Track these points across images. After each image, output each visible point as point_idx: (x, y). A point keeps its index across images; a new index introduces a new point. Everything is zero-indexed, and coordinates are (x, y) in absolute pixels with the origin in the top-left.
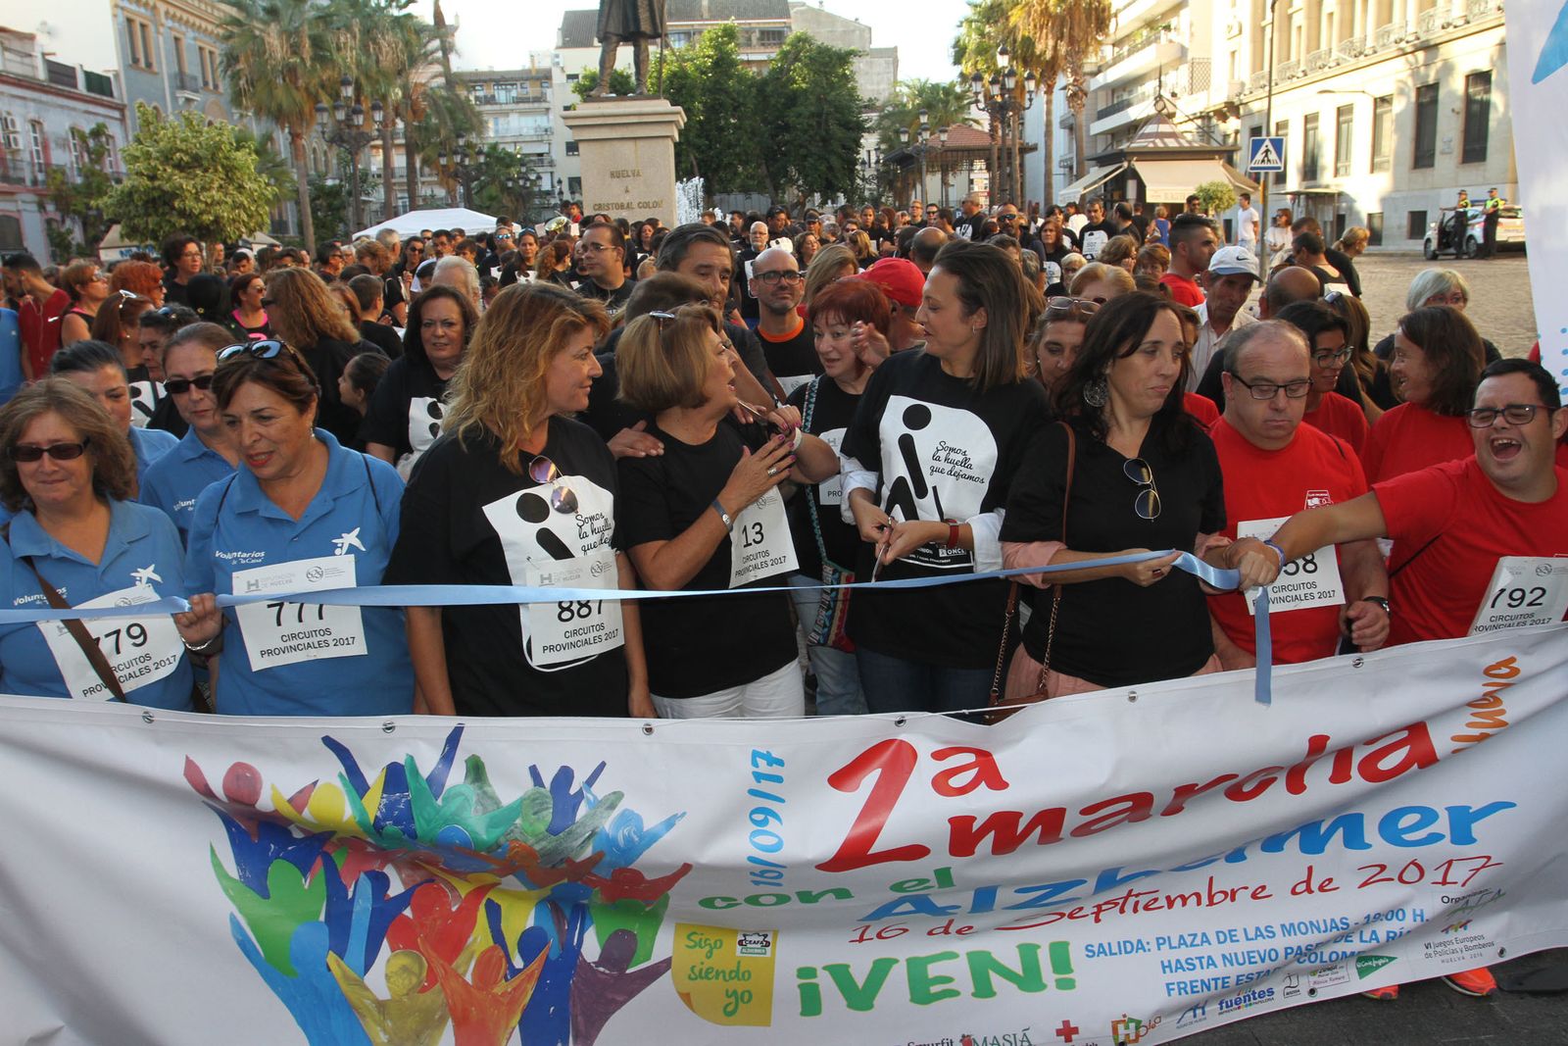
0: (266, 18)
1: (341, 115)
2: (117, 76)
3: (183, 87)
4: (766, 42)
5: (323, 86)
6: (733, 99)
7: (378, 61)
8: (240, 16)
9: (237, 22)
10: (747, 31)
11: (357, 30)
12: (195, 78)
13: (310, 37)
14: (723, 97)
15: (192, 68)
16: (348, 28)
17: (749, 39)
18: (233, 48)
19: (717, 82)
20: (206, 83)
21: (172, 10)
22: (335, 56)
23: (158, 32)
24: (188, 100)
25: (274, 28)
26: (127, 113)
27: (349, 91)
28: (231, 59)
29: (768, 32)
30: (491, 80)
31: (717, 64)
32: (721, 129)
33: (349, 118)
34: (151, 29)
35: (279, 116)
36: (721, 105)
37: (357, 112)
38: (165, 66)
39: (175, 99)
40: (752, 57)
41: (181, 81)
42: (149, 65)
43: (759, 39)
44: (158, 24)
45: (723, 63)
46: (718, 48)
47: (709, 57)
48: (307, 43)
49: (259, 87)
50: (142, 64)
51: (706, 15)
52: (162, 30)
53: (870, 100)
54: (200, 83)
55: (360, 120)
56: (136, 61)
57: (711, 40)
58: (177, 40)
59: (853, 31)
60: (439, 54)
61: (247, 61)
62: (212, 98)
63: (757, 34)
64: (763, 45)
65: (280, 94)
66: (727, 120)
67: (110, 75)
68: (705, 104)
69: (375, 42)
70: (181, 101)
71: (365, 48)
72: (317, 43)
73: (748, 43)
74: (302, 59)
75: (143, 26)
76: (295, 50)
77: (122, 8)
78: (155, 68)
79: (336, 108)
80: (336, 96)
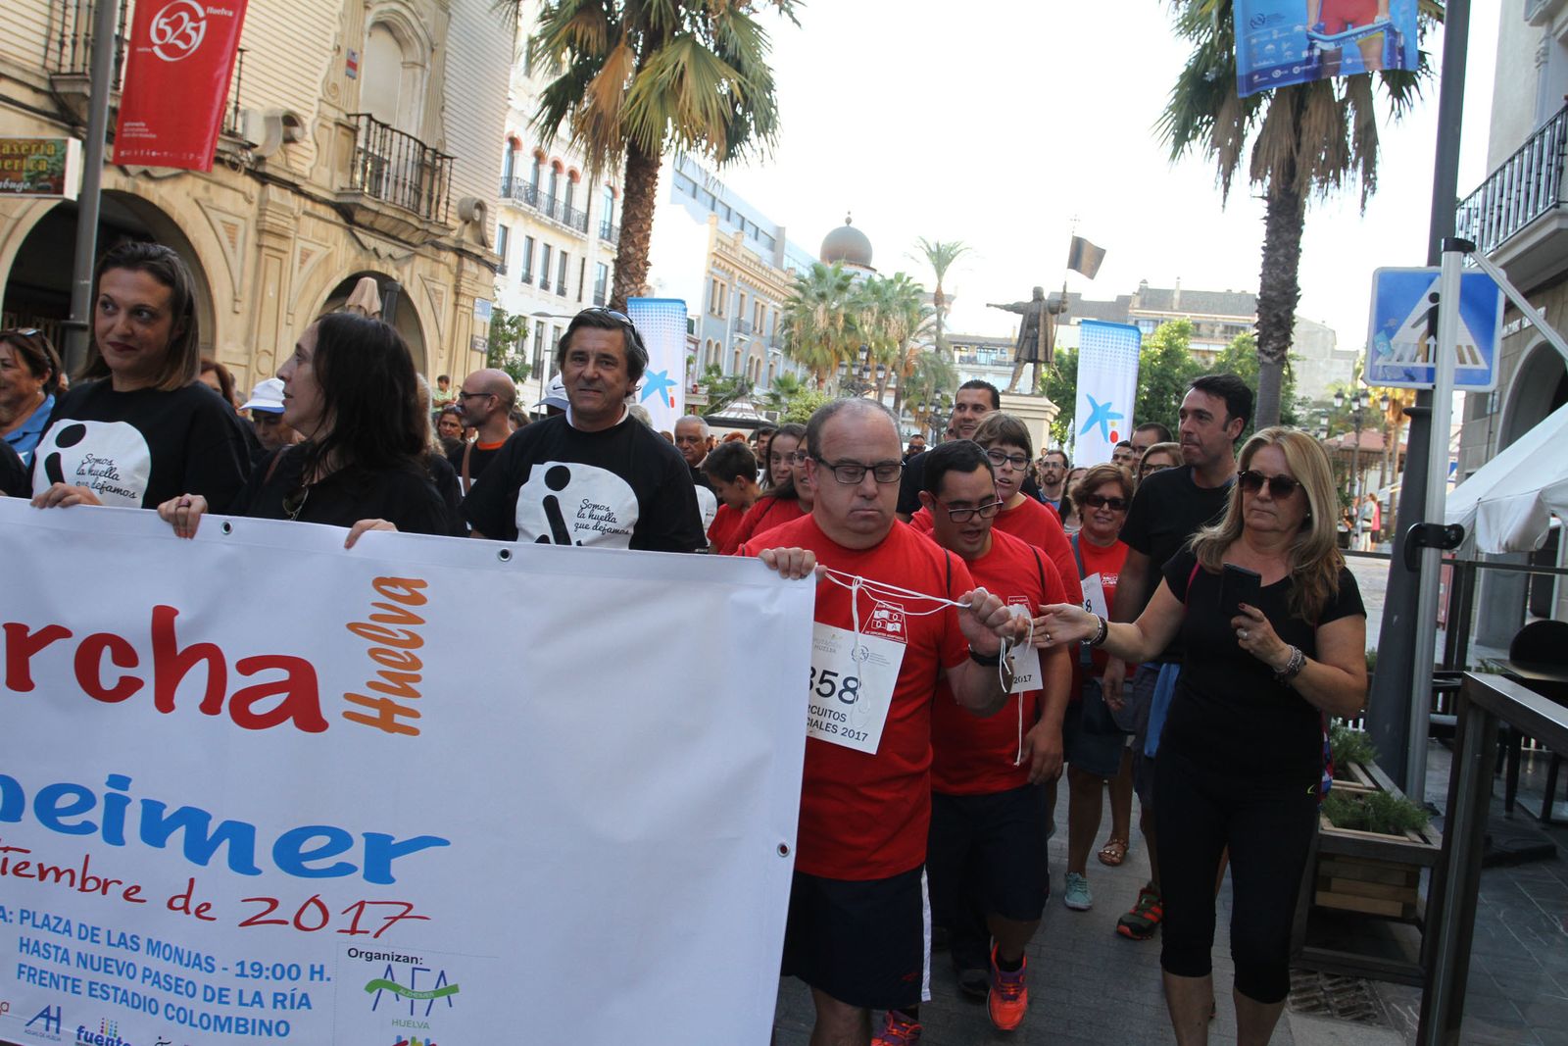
0: (816, 298)
1: (855, 371)
2: (699, 320)
3: (739, 331)
4: (1229, 335)
5: (846, 349)
6: (1176, 385)
7: (886, 333)
8: (800, 295)
9: (798, 300)
10: (1212, 325)
11: (875, 310)
12: (748, 325)
13: (845, 316)
14: (1168, 383)
15: (747, 317)
16: (870, 309)
17: (1213, 331)
18: (791, 316)
19: (1164, 369)
20: (755, 329)
21: (743, 275)
22: (859, 329)
23: (731, 290)
24: (741, 340)
25: (821, 307)
26: (700, 346)
27: (863, 356)
28: (788, 323)
29: (1232, 327)
30: (975, 344)
31: (1166, 354)
32: (1162, 409)
33: (860, 374)
34: (726, 288)
35: (812, 366)
36: (1166, 388)
37: (866, 370)
38: (730, 314)
39: (732, 338)
40: (1212, 348)
41: (739, 327)
42: (720, 313)
43: (1222, 332)
44: (732, 284)
45: (1171, 355)
46: (1169, 341)
47: (1160, 348)
48: (842, 319)
49: (803, 345)
50: (716, 312)
51: (1176, 307)
52: (734, 289)
53: (1304, 398)
54: (751, 329)
55: (867, 375)
56: (713, 310)
57: (1164, 334)
58: (742, 296)
59: (1318, 332)
60: (934, 328)
61: (799, 326)
62: (756, 339)
63: (1221, 328)
64: (1226, 338)
65: (817, 352)
66: (1169, 402)
67: (694, 319)
68: (1151, 386)
69: (887, 319)
70: (736, 340)
71: (879, 322)
72: (848, 319)
73: (1211, 336)
74: (836, 329)
75: (722, 285)
76: (832, 322)
77: (712, 273)
78: (724, 316)
79: (853, 366)
80: (854, 357)
